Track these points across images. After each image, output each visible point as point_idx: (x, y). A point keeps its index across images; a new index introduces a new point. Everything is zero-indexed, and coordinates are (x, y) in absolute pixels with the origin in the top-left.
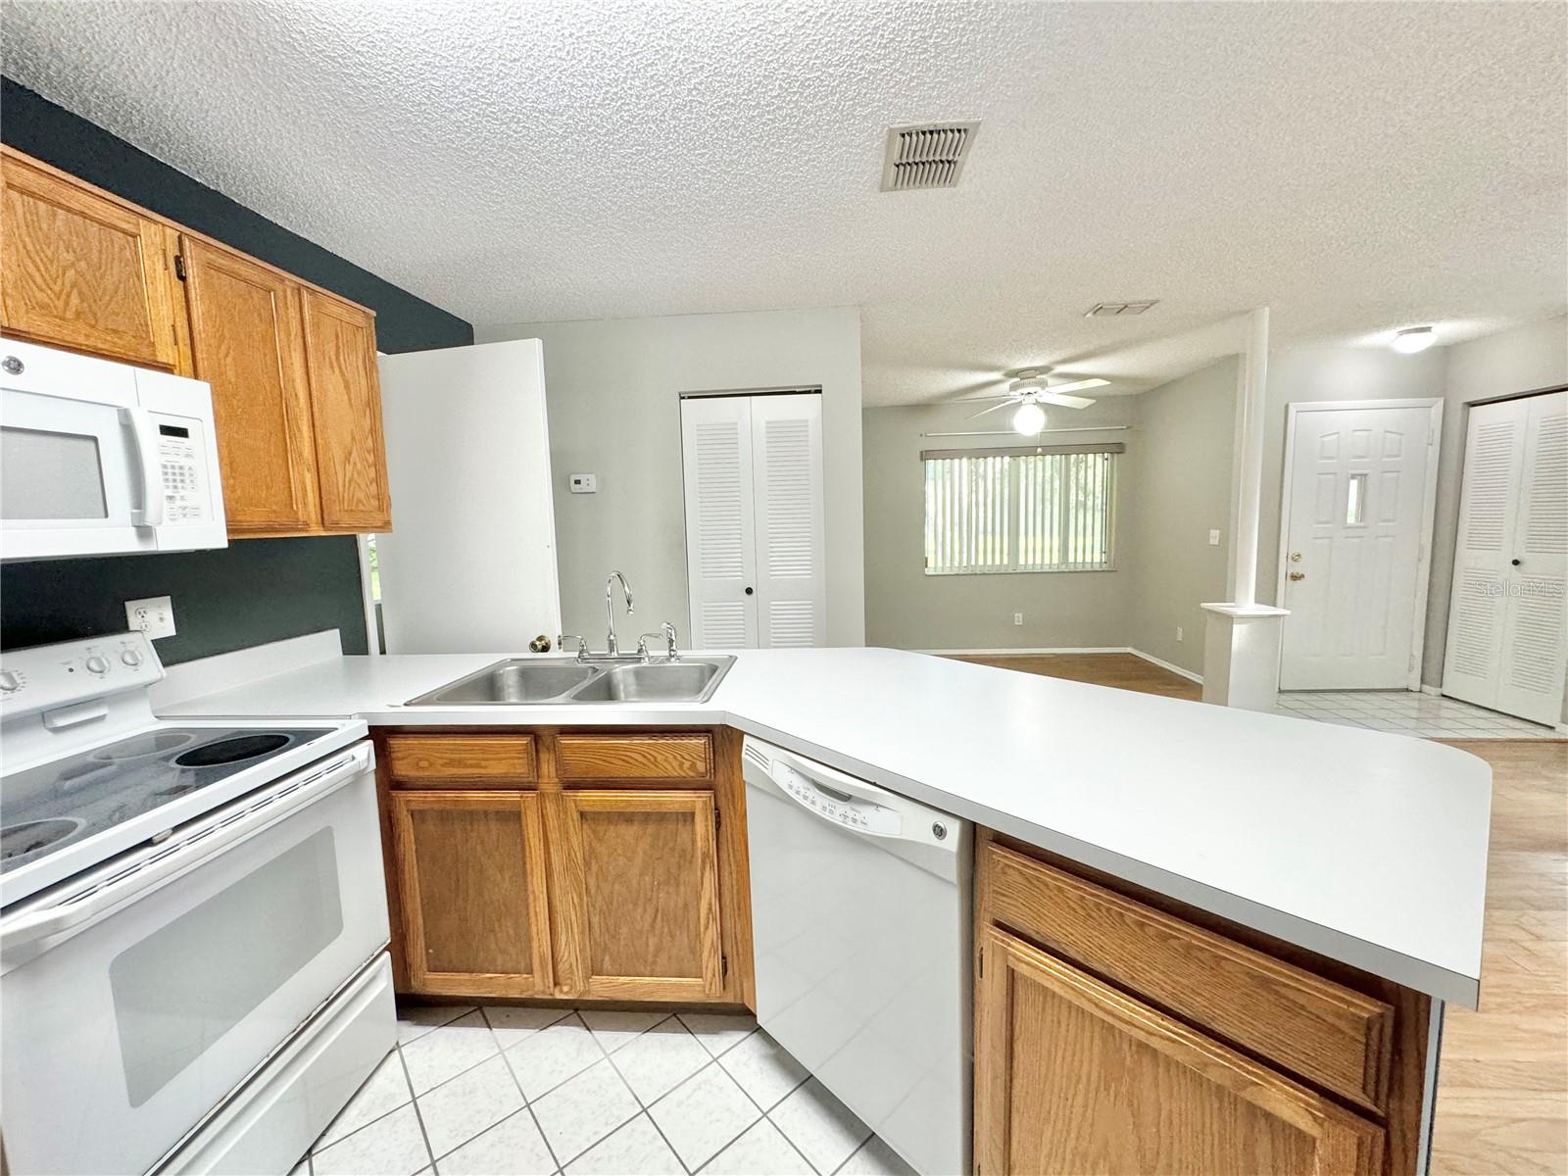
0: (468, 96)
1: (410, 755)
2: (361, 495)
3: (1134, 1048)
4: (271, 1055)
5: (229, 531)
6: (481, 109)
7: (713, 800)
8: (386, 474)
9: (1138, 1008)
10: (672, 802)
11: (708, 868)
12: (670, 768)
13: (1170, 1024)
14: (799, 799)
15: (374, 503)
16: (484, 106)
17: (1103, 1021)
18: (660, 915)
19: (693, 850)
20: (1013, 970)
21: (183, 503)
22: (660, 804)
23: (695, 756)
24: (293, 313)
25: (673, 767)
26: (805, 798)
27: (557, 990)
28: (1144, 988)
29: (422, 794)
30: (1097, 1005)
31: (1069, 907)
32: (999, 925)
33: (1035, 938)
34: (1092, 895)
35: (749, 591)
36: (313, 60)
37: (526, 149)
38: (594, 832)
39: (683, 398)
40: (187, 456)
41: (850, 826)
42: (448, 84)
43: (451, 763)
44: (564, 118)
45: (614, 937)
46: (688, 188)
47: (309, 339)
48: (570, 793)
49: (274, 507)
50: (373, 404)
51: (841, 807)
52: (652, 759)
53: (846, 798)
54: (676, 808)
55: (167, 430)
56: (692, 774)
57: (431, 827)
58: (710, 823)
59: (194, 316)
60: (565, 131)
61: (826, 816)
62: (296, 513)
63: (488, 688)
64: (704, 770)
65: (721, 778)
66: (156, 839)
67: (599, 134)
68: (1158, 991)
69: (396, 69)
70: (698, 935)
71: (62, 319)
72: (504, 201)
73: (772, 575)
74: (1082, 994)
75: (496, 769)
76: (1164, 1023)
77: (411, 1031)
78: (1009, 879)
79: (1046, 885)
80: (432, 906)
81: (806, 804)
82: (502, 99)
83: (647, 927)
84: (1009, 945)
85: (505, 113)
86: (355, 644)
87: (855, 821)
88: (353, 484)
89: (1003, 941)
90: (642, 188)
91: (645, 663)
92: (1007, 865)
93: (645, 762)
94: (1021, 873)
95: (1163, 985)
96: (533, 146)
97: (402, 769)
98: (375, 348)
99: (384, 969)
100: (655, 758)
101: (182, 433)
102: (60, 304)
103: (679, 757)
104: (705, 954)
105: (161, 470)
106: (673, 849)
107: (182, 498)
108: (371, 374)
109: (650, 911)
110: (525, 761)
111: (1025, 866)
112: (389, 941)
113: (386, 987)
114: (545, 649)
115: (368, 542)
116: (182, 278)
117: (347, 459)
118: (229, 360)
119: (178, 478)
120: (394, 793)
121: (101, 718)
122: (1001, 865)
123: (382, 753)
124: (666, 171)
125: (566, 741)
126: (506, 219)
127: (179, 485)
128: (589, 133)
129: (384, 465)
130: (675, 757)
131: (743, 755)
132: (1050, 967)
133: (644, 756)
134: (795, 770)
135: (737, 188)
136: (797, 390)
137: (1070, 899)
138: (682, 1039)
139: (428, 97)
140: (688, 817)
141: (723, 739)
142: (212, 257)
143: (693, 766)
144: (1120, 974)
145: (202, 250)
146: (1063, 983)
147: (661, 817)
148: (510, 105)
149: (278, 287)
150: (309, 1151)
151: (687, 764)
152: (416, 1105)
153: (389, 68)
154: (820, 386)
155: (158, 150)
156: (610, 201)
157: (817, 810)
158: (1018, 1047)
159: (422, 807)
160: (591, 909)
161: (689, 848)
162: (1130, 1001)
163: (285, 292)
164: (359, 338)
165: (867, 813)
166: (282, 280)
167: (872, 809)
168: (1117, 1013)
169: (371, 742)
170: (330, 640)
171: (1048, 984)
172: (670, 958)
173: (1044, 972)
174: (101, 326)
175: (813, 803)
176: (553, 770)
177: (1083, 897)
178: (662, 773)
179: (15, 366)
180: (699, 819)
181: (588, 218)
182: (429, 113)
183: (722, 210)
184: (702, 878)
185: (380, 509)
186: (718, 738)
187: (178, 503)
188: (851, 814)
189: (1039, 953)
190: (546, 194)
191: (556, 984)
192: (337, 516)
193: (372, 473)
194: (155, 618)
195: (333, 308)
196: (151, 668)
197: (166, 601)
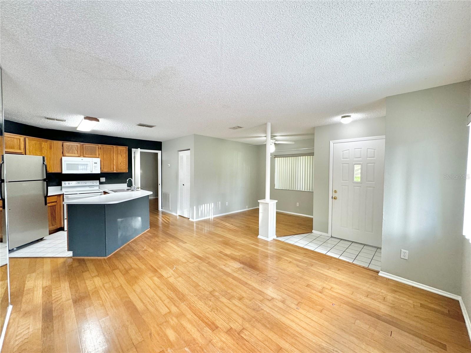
15: (124, 169)
21: (96, 169)
24: (114, 150)
35: (183, 185)
39: (179, 151)
49: (109, 169)
50: (125, 158)
88: (121, 167)
101: (96, 163)
108: (126, 154)
116: (101, 149)
121: (93, 187)
142: (104, 146)
154: (190, 149)
164: (124, 150)
179: (82, 159)
192: (118, 170)
193: (125, 165)
194: (103, 180)
195: (120, 148)
196: (98, 184)
197: (104, 178)
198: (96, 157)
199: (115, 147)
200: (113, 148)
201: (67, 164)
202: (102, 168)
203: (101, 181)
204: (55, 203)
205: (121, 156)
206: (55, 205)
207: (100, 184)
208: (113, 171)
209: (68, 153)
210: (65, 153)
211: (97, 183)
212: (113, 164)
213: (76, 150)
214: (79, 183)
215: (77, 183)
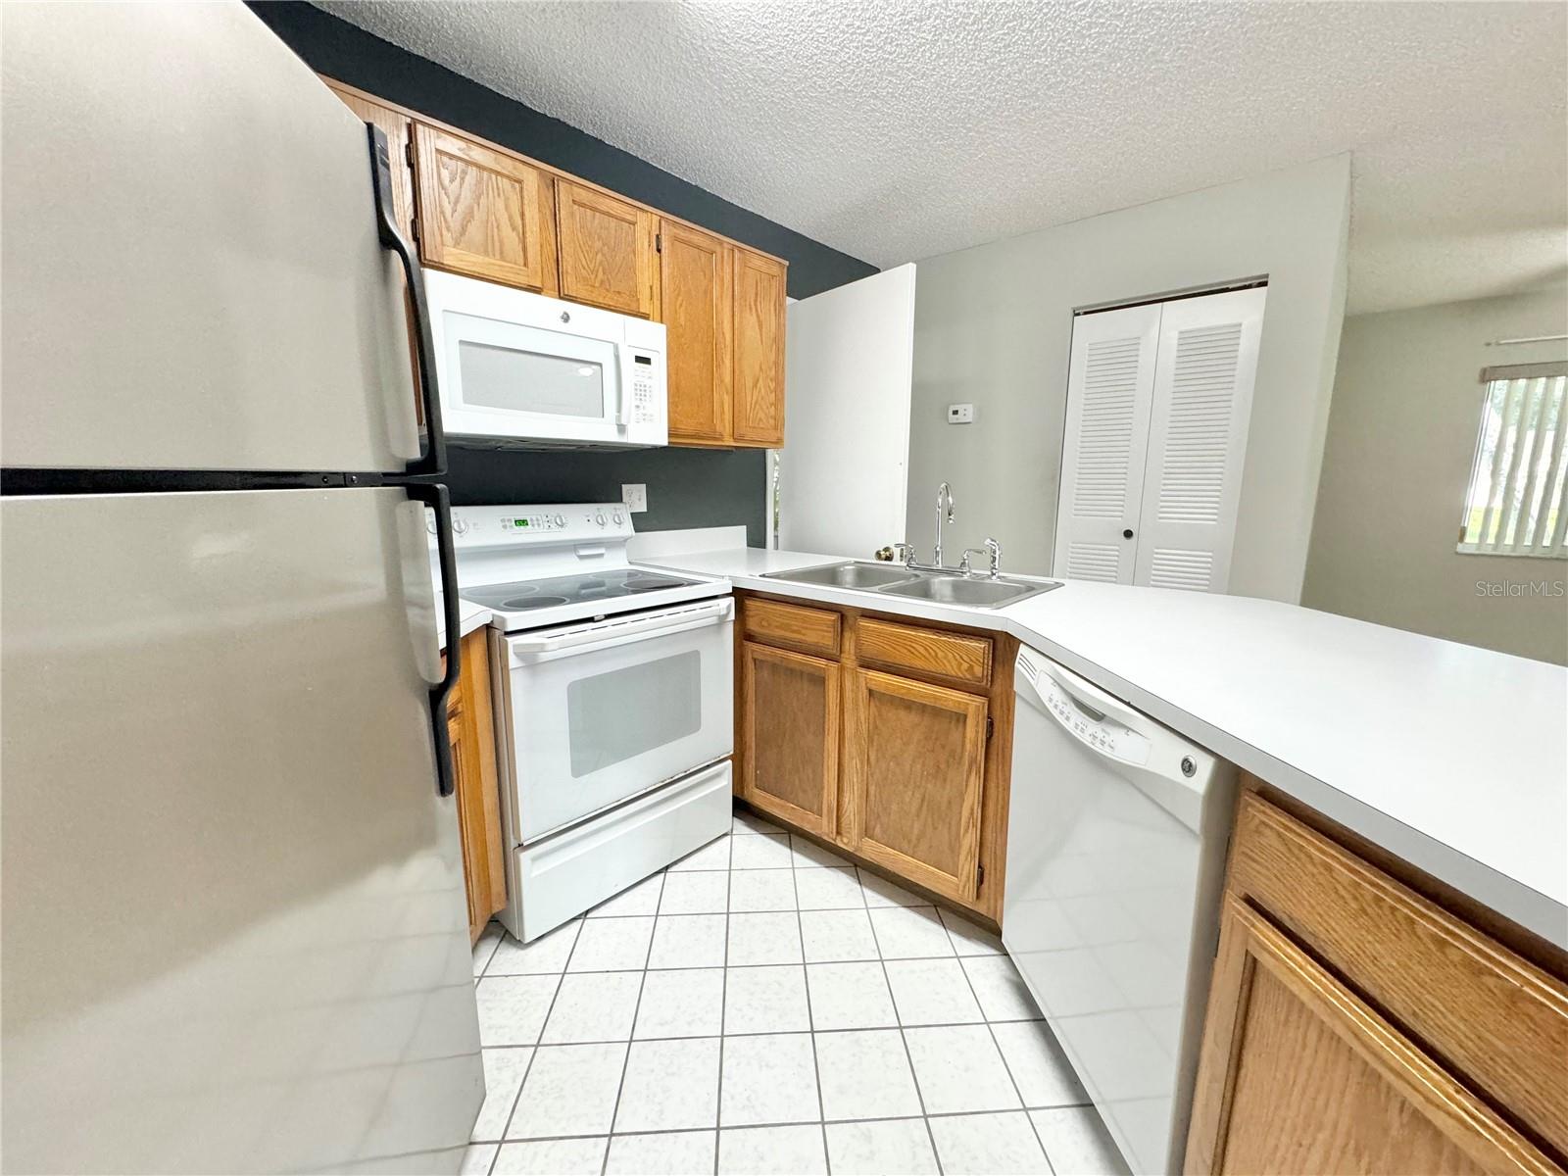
0: (847, 32)
1: (758, 615)
2: (761, 415)
3: (1406, 1117)
4: (648, 790)
5: (670, 435)
6: (859, 41)
7: (986, 707)
8: (783, 398)
9: (1417, 1060)
10: (947, 700)
11: (973, 774)
12: (949, 667)
13: (1468, 1102)
14: (1055, 713)
15: (772, 422)
16: (861, 37)
17: (1366, 1063)
18: (926, 804)
19: (962, 752)
20: (1255, 960)
21: (644, 412)
22: (936, 698)
23: (973, 658)
24: (727, 269)
25: (952, 666)
26: (1062, 713)
27: (838, 838)
28: (1432, 1035)
29: (762, 647)
30: (1356, 1036)
31: (1337, 892)
32: (1250, 901)
33: (1287, 925)
34: (1373, 884)
35: (1128, 534)
36: (736, 47)
37: (902, 69)
38: (879, 711)
39: (1078, 314)
40: (650, 378)
41: (1097, 748)
42: (831, 26)
43: (781, 627)
44: (932, 20)
45: (885, 809)
46: (1073, 54)
47: (736, 288)
48: (863, 671)
49: (701, 420)
50: (778, 342)
51: (1093, 727)
52: (933, 654)
53: (1098, 717)
54: (950, 706)
55: (639, 359)
56: (968, 677)
57: (765, 674)
58: (980, 730)
59: (664, 277)
60: (935, 35)
61: (1077, 734)
62: (715, 425)
63: (830, 576)
64: (980, 675)
65: (997, 689)
66: (596, 618)
67: (967, 24)
68: (1454, 1046)
69: (792, 30)
70: (958, 834)
71: (594, 287)
72: (889, 132)
73: (1160, 518)
74: (1336, 1013)
75: (811, 637)
76: (1458, 1097)
77: (740, 827)
78: (1264, 841)
79: (1310, 856)
80: (763, 740)
81: (1061, 719)
82: (875, 23)
83: (914, 810)
84: (1253, 925)
85: (879, 37)
86: (757, 540)
87: (1103, 743)
89: (1246, 918)
90: (1020, 71)
91: (966, 577)
92: (1263, 823)
93: (927, 655)
94: (1279, 835)
95: (1463, 1038)
96: (907, 63)
97: (753, 625)
98: (785, 294)
99: (727, 771)
100: (936, 654)
102: (593, 277)
103: (958, 657)
104: (962, 857)
105: (633, 387)
106: (943, 747)
107: (644, 408)
108: (780, 317)
109: (918, 795)
110: (831, 635)
111: (1287, 828)
112: (732, 753)
113: (725, 786)
114: (889, 558)
115: (772, 456)
116: (659, 251)
117: (755, 385)
118: (683, 308)
119: (643, 393)
120: (746, 643)
121: (601, 555)
122: (1257, 821)
123: (740, 609)
124: (1044, 42)
125: (864, 623)
126: (893, 150)
127: (642, 397)
128: (957, 27)
129: (782, 391)
130: (954, 656)
131: (1016, 664)
132: (1301, 968)
133: (926, 649)
134: (1059, 683)
135: (1134, 33)
136: (1231, 286)
137: (1339, 883)
138: (935, 928)
139: (817, 48)
140: (961, 718)
141: (1002, 646)
142: (678, 232)
143: (971, 667)
144: (1398, 1006)
145: (673, 228)
146: (1315, 993)
147: (935, 712)
148: (882, 26)
149: (718, 249)
150: (667, 867)
151: (965, 666)
152: (730, 874)
153: (786, 32)
154: (1267, 276)
155: (662, 162)
156: (989, 98)
157: (1069, 726)
158: (1249, 1058)
159: (761, 657)
160: (870, 778)
161: (959, 751)
162: (1408, 1048)
163: (723, 253)
164: (773, 283)
165: (1116, 736)
166: (721, 243)
167: (1123, 732)
168: (1385, 1056)
169: (733, 598)
170: (740, 532)
171: (1294, 988)
172: (931, 847)
173: (1290, 969)
174: (612, 290)
175: (1068, 719)
176: (852, 647)
177: (1360, 884)
178: (940, 670)
179: (566, 318)
180: (970, 722)
181: (969, 126)
182: (820, 63)
183: (1119, 68)
184: (967, 781)
185: (776, 428)
186: (1000, 645)
187: (641, 411)
188: (1100, 735)
189: (1289, 945)
190: (926, 110)
191: (838, 833)
192: (743, 430)
195: (756, 262)
196: (629, 528)
197: (643, 487)
198: (633, 307)
199: (730, 252)
200: (723, 257)
205: (761, 323)
209: (457, 244)
210: (438, 239)
211: (617, 520)
212: (722, 383)
213: (514, 229)
214: (522, 522)
215: (508, 524)
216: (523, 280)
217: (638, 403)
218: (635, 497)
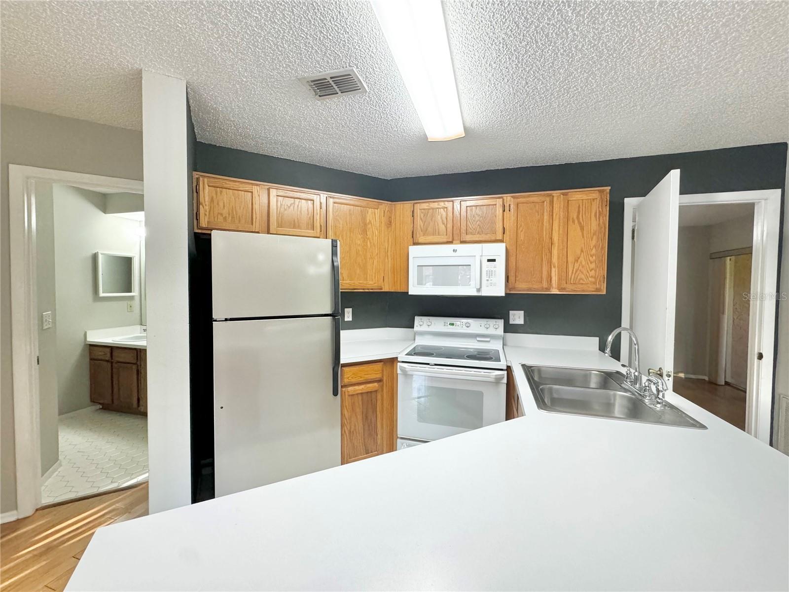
2: (582, 276)
5: (506, 291)
15: (592, 279)
21: (491, 282)
24: (556, 206)
40: (495, 267)
47: (561, 213)
50: (598, 234)
55: (489, 260)
66: (430, 364)
88: (578, 272)
101: (494, 260)
102: (475, 231)
105: (488, 272)
107: (491, 280)
116: (510, 211)
119: (490, 274)
121: (488, 341)
127: (491, 276)
149: (548, 198)
169: (506, 372)
174: (483, 234)
179: (455, 251)
185: (594, 283)
192: (564, 286)
193: (593, 266)
194: (517, 317)
195: (578, 196)
196: (500, 331)
197: (522, 312)
198: (493, 238)
199: (558, 197)
200: (552, 202)
201: (418, 266)
202: (512, 279)
203: (511, 322)
204: (376, 384)
205: (582, 228)
206: (376, 391)
207: (505, 331)
208: (548, 289)
209: (424, 235)
210: (418, 235)
211: (495, 327)
212: (550, 262)
213: (443, 224)
214: (453, 324)
215: (446, 324)
216: (445, 240)
217: (488, 279)
218: (516, 317)
